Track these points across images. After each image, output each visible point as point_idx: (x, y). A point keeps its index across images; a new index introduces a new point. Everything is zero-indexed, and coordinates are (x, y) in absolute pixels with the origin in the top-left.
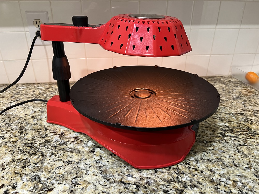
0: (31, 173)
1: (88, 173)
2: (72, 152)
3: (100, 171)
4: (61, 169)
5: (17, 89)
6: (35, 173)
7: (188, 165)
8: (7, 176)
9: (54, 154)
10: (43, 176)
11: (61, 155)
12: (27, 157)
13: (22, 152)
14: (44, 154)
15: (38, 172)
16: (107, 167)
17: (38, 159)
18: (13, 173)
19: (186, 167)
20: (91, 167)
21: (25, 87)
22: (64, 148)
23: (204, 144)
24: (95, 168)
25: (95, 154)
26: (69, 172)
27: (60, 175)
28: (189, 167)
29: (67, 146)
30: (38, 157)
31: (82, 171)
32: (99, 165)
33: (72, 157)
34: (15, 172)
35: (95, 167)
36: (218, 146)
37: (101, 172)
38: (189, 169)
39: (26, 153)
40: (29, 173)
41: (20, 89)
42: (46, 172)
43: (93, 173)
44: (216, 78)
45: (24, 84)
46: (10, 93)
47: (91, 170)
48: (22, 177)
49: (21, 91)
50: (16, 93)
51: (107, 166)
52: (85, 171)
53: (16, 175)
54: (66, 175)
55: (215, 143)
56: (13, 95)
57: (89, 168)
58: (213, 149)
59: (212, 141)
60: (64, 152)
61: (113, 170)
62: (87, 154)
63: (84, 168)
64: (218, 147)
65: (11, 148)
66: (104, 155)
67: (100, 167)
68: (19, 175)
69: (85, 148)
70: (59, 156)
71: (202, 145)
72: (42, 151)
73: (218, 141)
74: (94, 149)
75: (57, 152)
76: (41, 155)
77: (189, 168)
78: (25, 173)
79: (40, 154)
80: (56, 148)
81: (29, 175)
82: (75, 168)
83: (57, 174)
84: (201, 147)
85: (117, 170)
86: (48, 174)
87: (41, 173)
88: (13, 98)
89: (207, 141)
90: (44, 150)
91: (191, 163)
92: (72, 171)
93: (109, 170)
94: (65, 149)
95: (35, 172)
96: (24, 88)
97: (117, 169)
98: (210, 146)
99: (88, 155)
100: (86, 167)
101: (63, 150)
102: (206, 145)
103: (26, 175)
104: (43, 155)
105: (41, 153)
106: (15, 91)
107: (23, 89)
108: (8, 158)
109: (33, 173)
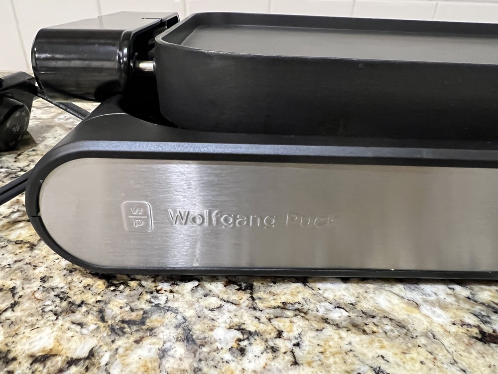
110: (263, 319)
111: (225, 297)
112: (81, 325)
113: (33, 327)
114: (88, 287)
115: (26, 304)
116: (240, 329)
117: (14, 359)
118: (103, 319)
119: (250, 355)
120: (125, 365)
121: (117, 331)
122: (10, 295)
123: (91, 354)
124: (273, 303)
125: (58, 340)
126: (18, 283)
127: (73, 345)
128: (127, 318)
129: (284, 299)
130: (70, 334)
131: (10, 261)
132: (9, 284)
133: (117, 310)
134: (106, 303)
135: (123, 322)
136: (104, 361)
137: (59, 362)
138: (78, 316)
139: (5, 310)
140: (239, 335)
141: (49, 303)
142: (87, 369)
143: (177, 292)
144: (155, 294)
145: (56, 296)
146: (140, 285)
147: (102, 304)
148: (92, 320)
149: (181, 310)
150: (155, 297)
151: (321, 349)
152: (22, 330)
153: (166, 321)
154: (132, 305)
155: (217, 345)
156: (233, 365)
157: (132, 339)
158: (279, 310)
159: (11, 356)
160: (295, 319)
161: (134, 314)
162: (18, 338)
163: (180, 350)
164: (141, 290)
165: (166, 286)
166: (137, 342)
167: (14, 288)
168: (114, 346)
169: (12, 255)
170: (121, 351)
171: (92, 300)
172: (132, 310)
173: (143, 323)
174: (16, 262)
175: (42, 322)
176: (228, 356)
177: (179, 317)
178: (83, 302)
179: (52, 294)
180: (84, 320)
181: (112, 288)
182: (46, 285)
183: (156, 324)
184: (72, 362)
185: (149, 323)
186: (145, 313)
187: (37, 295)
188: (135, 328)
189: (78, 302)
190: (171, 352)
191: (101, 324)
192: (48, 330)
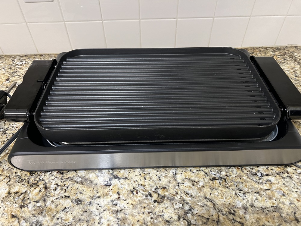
0: (31, 217)
1: (101, 222)
2: (83, 184)
3: (117, 219)
4: (68, 212)
5: (14, 65)
6: (35, 218)
7: (233, 216)
8: (3, 221)
9: (60, 185)
10: (45, 222)
11: (69, 188)
12: (26, 189)
13: (20, 180)
14: (48, 186)
15: (40, 216)
16: (126, 213)
17: (41, 193)
18: (10, 216)
19: (229, 219)
20: (105, 212)
21: (24, 62)
22: (72, 176)
23: (258, 179)
24: (111, 213)
25: (112, 190)
26: (78, 218)
27: (67, 222)
28: (233, 219)
29: (76, 174)
30: (40, 191)
31: (95, 217)
32: (116, 208)
33: (82, 192)
34: (12, 213)
35: (110, 211)
36: (276, 183)
37: (118, 222)
38: (233, 223)
39: (25, 182)
40: (28, 217)
41: (18, 65)
42: (49, 216)
43: (107, 222)
44: (287, 50)
45: (22, 57)
46: (4, 72)
47: (105, 216)
48: (21, 223)
49: (18, 69)
50: (13, 73)
51: (126, 211)
52: (97, 218)
53: (13, 219)
54: (74, 223)
55: (274, 177)
56: (8, 77)
57: (103, 213)
58: (269, 188)
59: (269, 174)
60: (73, 183)
61: (133, 218)
62: (101, 188)
63: (97, 214)
64: (276, 185)
65: (7, 173)
66: (123, 190)
67: (117, 211)
68: (16, 219)
69: (99, 178)
70: (66, 189)
71: (255, 181)
72: (44, 180)
73: (278, 174)
74: (110, 179)
75: (64, 182)
76: (43, 188)
77: (233, 221)
78: (24, 217)
79: (42, 185)
80: (62, 176)
81: (29, 220)
82: (85, 211)
83: (63, 221)
84: (253, 184)
85: (138, 219)
86: (52, 220)
87: (44, 219)
88: (8, 81)
89: (262, 173)
90: (48, 179)
91: (237, 212)
92: (82, 218)
93: (128, 218)
94: (74, 178)
95: (36, 215)
96: (23, 64)
97: (139, 217)
98: (266, 183)
99: (103, 190)
100: (99, 211)
101: (71, 179)
102: (261, 181)
103: (24, 219)
104: (46, 188)
105: (44, 183)
106: (10, 68)
107: (21, 65)
108: (2, 190)
109: (33, 218)
110: (63, 182)
111: (56, 176)
112: (24, 185)
113: (14, 186)
114: (26, 175)
115: (12, 180)
116: (57, 184)
117: (11, 193)
118: (28, 183)
119: (57, 191)
120: (32, 194)
121: (31, 186)
122: (9, 178)
123: (26, 192)
124: (66, 177)
125: (19, 189)
126: (10, 174)
127: (22, 190)
128: (34, 183)
129: (69, 176)
130: (22, 187)
131: (7, 168)
132: (8, 175)
133: (32, 181)
134: (30, 179)
135: (33, 184)
136: (28, 193)
137: (19, 194)
138: (23, 183)
139: (8, 182)
140: (56, 186)
141: (17, 180)
142: (25, 195)
143: (46, 175)
144: (41, 176)
145: (19, 178)
146: (38, 174)
147: (29, 179)
148: (26, 184)
149: (45, 180)
150: (41, 177)
151: (72, 189)
152: (12, 187)
153: (42, 183)
154: (35, 179)
155: (51, 189)
156: (53, 193)
157: (34, 188)
158: (67, 179)
159: (10, 193)
160: (69, 182)
161: (35, 182)
162: (11, 188)
163: (43, 190)
164: (37, 175)
165: (43, 174)
166: (35, 189)
167: (9, 176)
168: (30, 190)
169: (8, 166)
170: (32, 191)
171: (26, 179)
172: (35, 181)
173: (37, 184)
174: (9, 168)
175: (16, 185)
176: (52, 191)
177: (45, 182)
178: (24, 179)
179: (18, 177)
180: (25, 184)
181: (31, 175)
182: (16, 175)
183: (40, 184)
184: (22, 193)
185: (38, 184)
186: (38, 181)
187: (15, 178)
188: (35, 185)
189: (23, 179)
190: (41, 191)
191: (28, 185)
192: (17, 187)
